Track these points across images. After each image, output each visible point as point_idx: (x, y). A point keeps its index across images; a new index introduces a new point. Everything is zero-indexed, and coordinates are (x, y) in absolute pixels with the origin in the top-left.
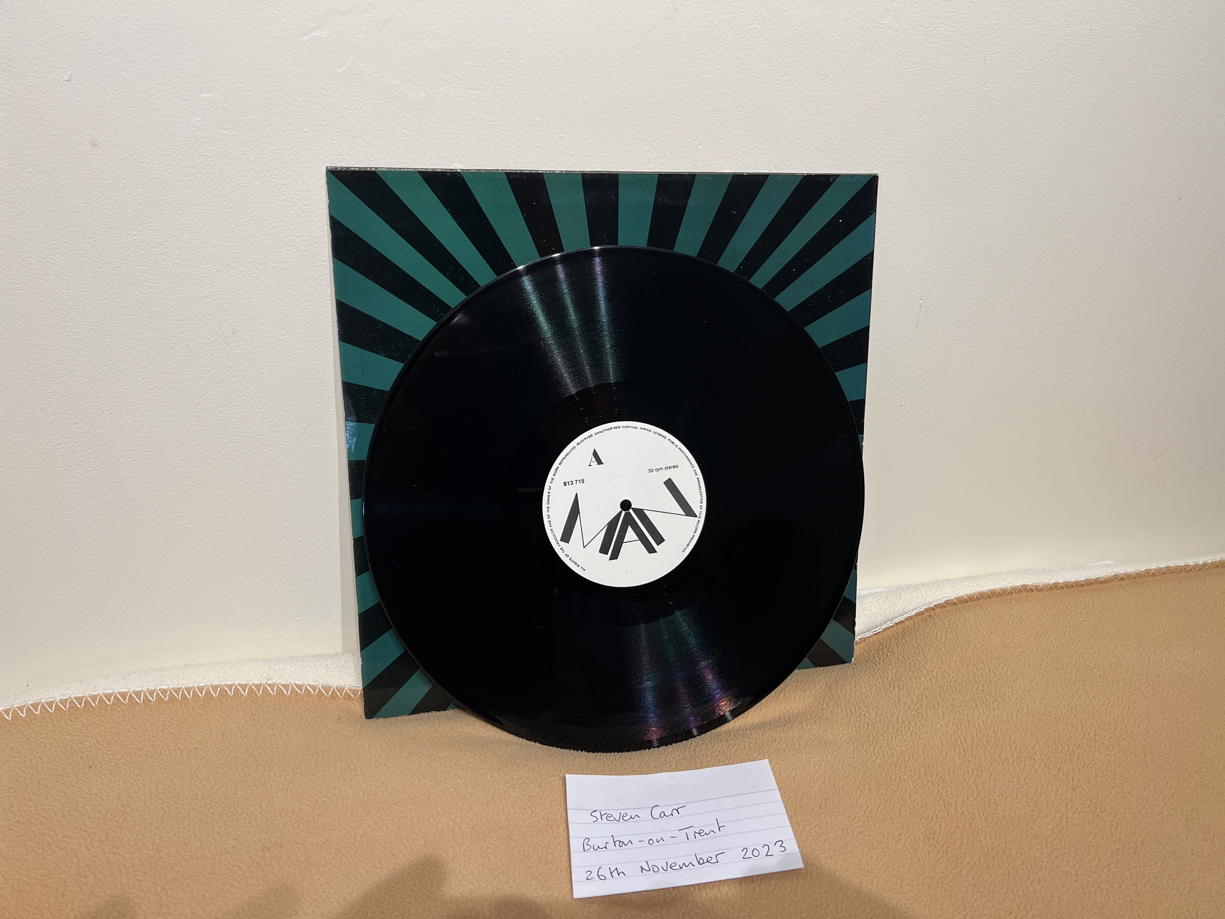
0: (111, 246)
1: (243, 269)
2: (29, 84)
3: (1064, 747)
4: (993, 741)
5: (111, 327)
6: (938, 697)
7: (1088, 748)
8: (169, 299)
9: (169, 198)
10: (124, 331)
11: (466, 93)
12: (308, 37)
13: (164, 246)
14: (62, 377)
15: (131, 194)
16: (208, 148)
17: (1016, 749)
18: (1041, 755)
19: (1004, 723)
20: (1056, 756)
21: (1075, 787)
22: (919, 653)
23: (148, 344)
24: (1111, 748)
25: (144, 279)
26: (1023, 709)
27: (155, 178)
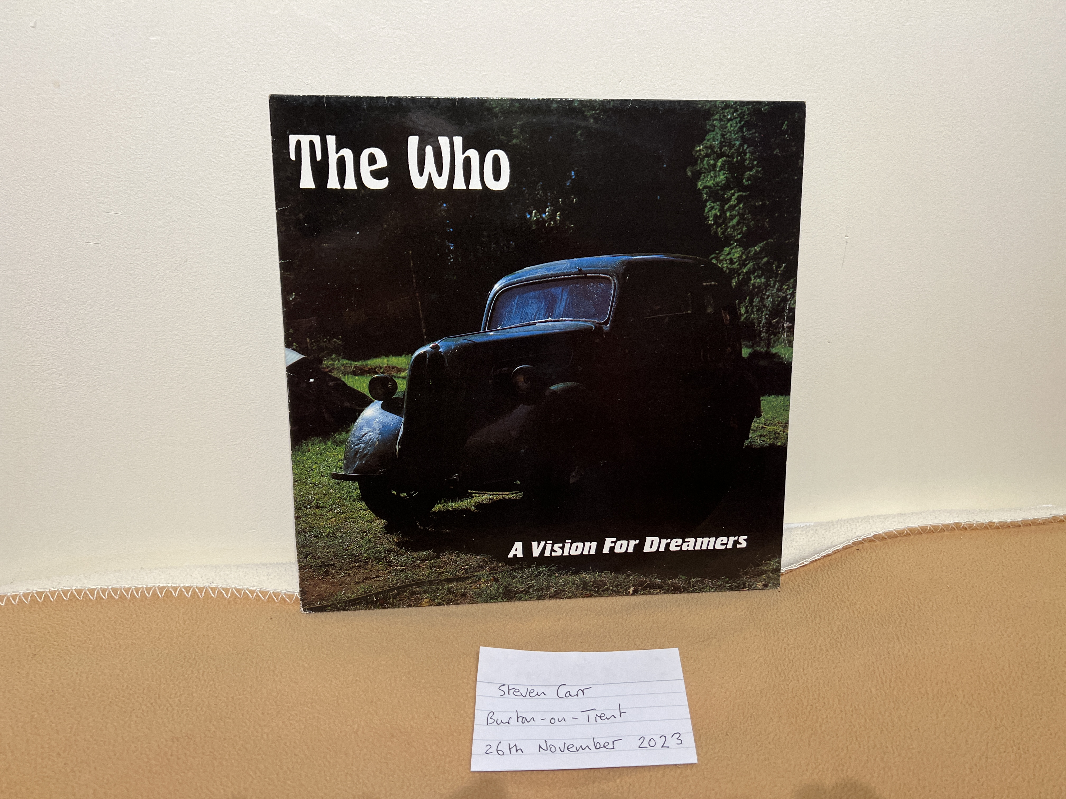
0: (73, 178)
1: (193, 201)
3: (989, 684)
4: (913, 674)
5: (76, 253)
6: (859, 628)
7: (1014, 686)
8: (126, 229)
9: (123, 134)
10: (87, 258)
11: (394, 33)
13: (120, 179)
14: (33, 300)
15: (90, 131)
16: (157, 88)
17: (937, 683)
18: (963, 691)
19: (926, 657)
20: (979, 694)
21: (998, 726)
22: (844, 585)
23: (109, 270)
24: (1038, 688)
25: (104, 210)
26: (947, 644)
27: (111, 115)
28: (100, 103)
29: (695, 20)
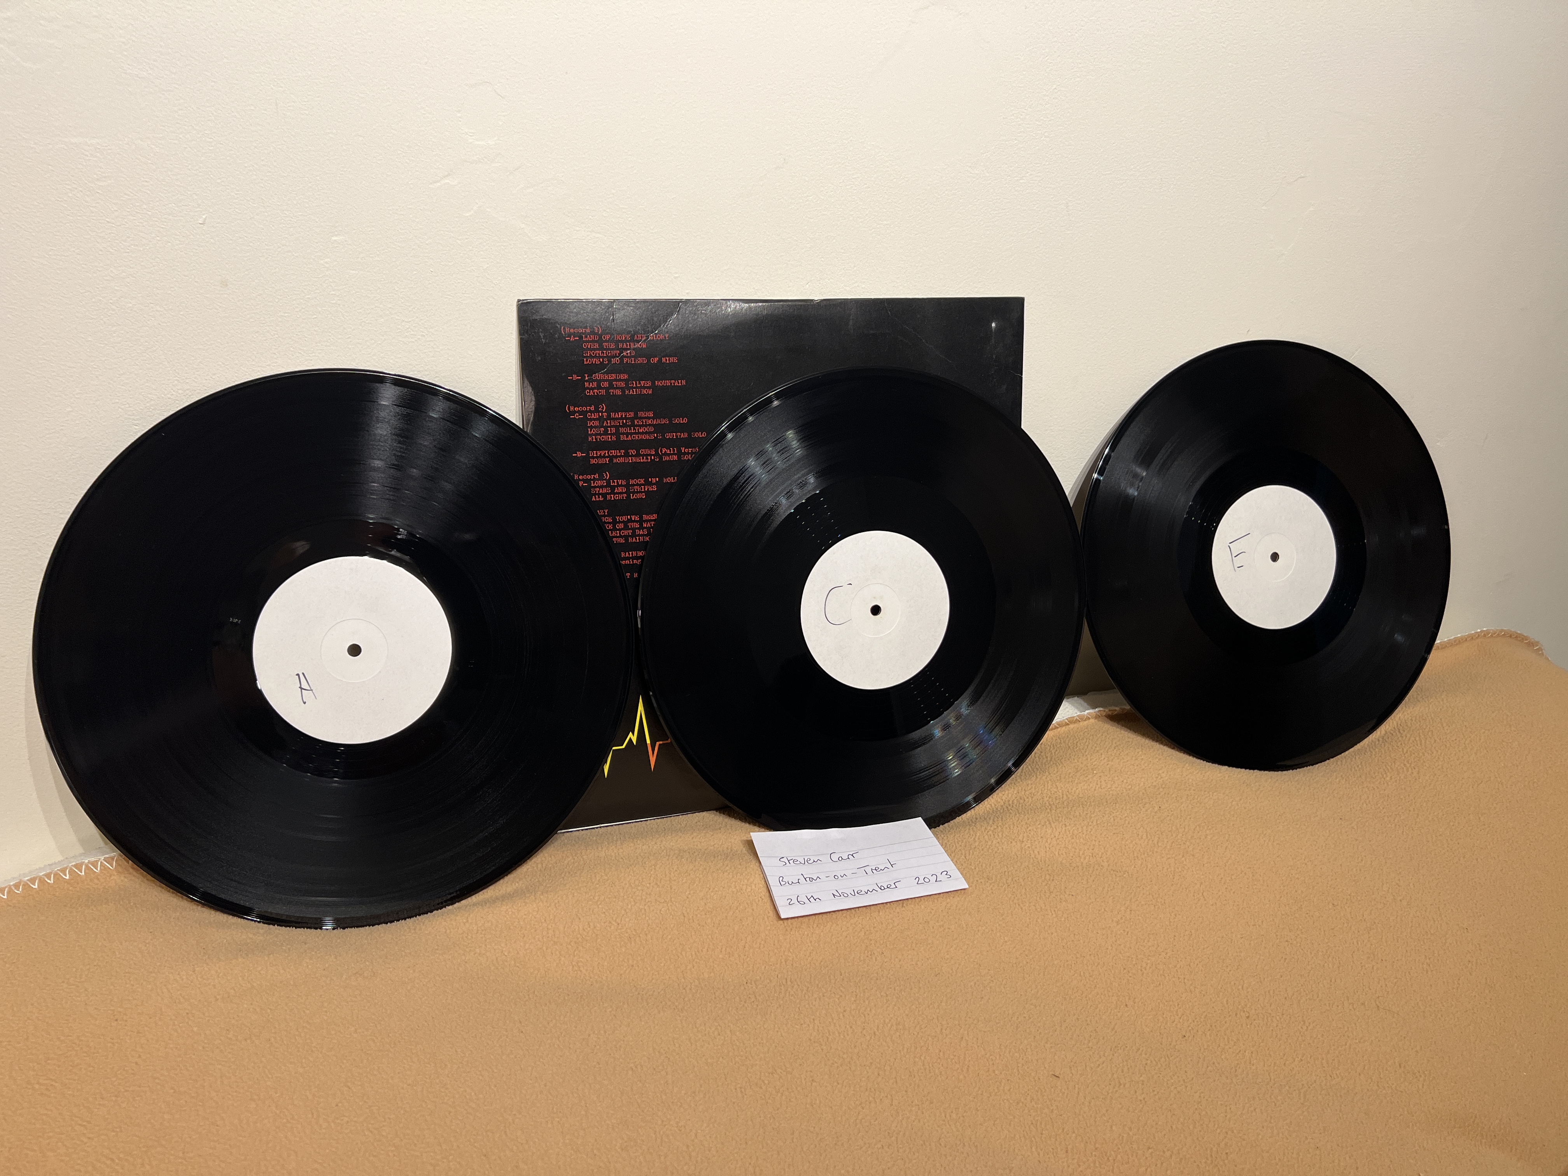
2: (163, 226)
11: (588, 236)
12: (439, 184)
15: (258, 332)
16: (336, 288)
27: (282, 316)
28: (271, 304)
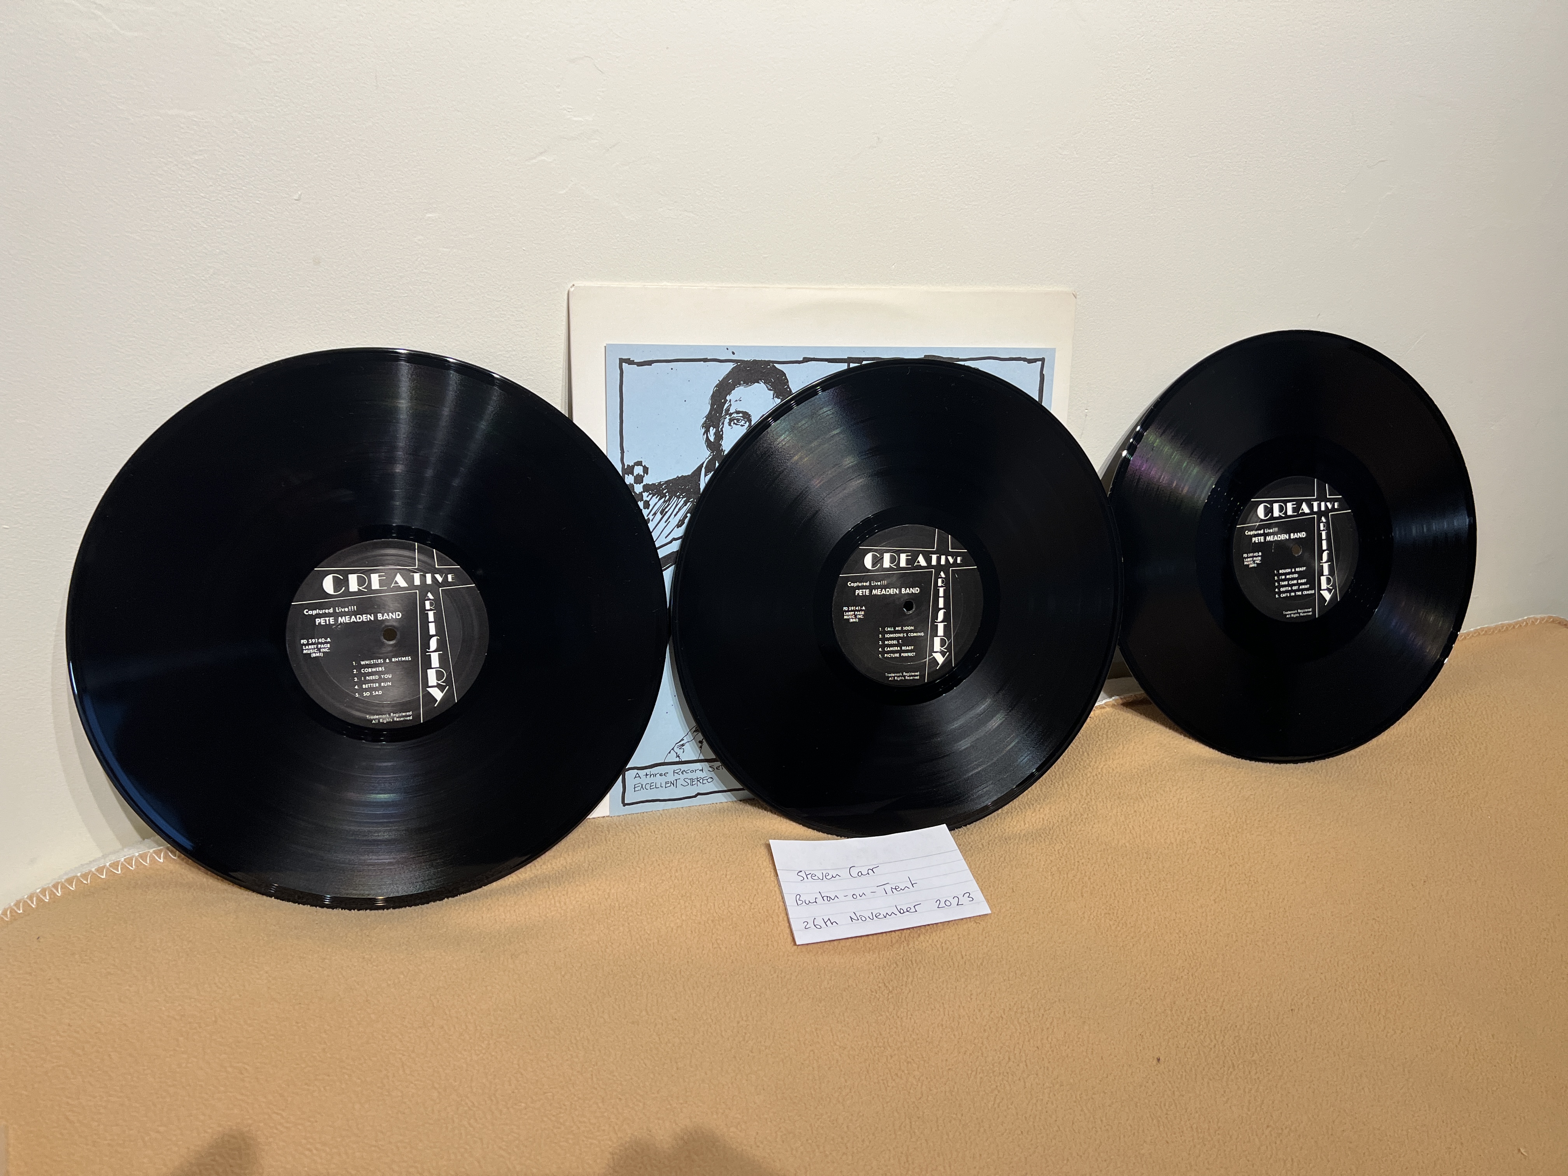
9: (384, 314)
12: (534, 161)
16: (428, 266)
27: (374, 294)
28: (363, 282)
29: (966, 207)
